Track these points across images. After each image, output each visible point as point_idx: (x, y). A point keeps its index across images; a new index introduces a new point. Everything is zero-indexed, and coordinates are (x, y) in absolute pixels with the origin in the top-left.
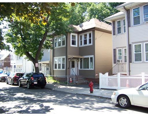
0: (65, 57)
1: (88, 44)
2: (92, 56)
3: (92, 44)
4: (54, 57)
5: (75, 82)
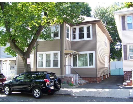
0: (59, 52)
1: (85, 38)
4: (37, 52)
5: (78, 82)
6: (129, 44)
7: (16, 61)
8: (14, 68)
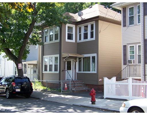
0: (58, 56)
1: (89, 39)
2: (95, 55)
3: (94, 39)
4: (43, 55)
5: (71, 89)
6: (130, 44)
7: (37, 64)
8: (35, 72)
